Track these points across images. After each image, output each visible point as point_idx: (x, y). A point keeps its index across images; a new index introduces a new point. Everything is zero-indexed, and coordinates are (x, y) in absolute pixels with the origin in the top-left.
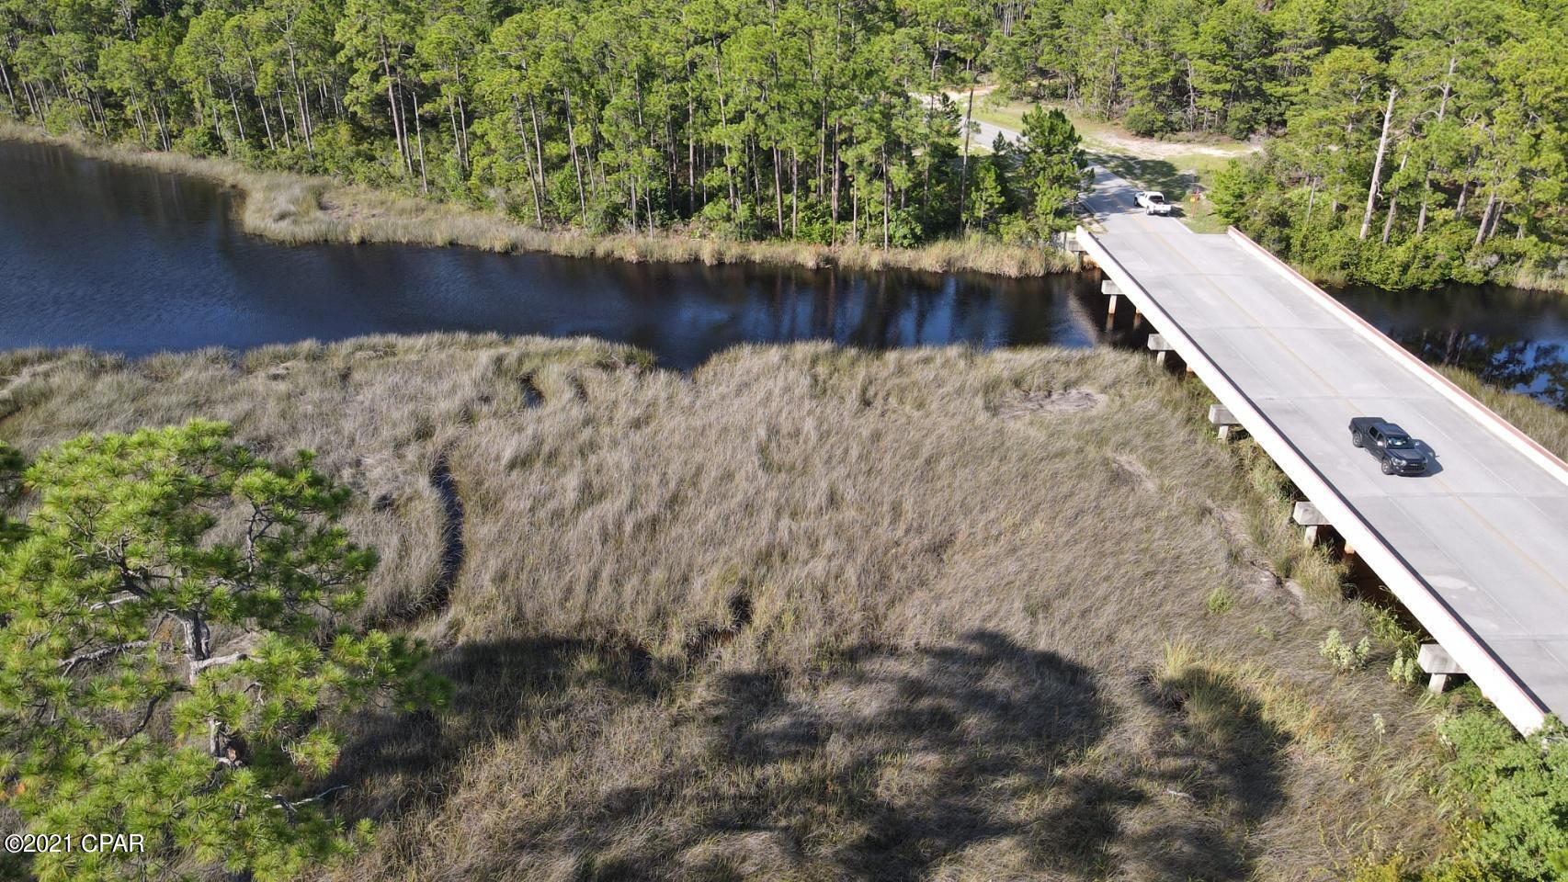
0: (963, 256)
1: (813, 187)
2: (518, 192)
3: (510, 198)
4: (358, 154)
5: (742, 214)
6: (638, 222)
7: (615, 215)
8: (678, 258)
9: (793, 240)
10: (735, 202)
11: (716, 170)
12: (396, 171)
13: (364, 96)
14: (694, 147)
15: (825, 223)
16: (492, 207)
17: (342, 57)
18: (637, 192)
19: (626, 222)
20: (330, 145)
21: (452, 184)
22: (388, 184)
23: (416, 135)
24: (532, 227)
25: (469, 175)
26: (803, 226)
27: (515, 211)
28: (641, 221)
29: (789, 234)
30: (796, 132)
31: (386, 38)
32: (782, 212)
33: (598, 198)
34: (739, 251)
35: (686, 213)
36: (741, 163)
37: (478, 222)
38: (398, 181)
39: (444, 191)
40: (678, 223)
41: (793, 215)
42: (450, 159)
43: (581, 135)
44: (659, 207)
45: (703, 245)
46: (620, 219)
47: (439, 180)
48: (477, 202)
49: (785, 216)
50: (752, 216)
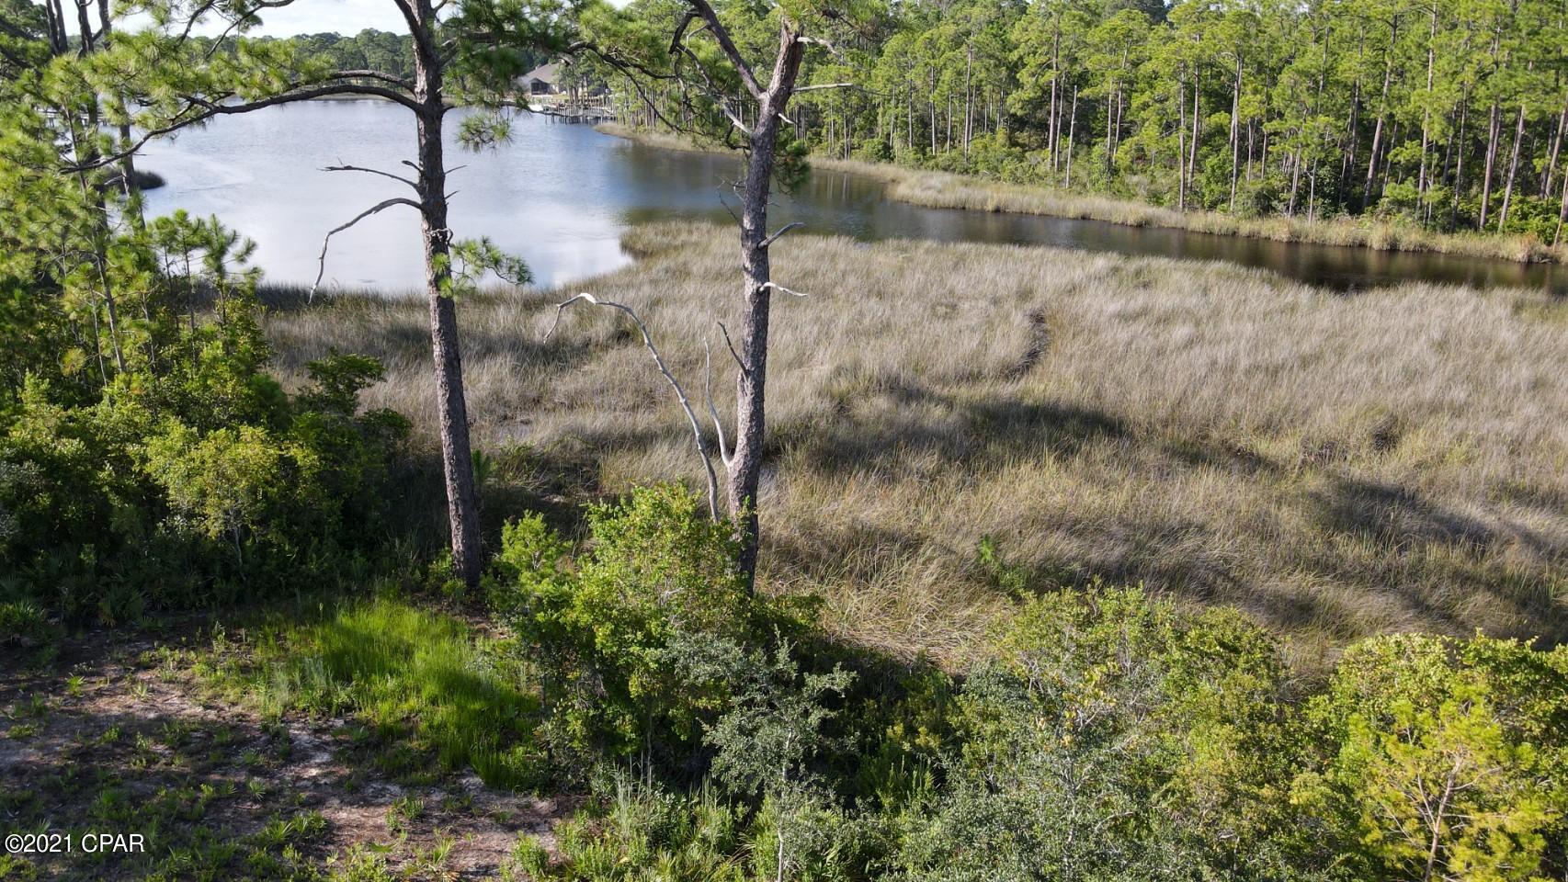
1: (1538, 169)
2: (1163, 181)
3: (1153, 187)
4: (1009, 155)
5: (1433, 194)
6: (1294, 208)
7: (1269, 200)
8: (1339, 241)
9: (1497, 237)
10: (1425, 184)
11: (1407, 143)
12: (1041, 169)
13: (1027, 94)
14: (1383, 124)
15: (1547, 219)
16: (1131, 197)
17: (1014, 56)
18: (1300, 177)
19: (1281, 206)
20: (985, 148)
21: (1095, 176)
22: (1031, 181)
23: (1068, 135)
24: (1172, 208)
25: (1114, 171)
26: (1515, 220)
27: (1156, 198)
28: (1299, 207)
29: (1494, 228)
30: (1531, 88)
31: (1060, 34)
32: (1488, 206)
33: (1253, 179)
34: (1419, 238)
35: (1356, 209)
36: (1443, 134)
37: (1115, 203)
38: (1041, 178)
39: (1085, 185)
40: (1344, 216)
41: (1503, 210)
42: (1097, 150)
43: (1247, 106)
44: (1324, 196)
45: (1373, 230)
46: (1275, 203)
47: (1082, 174)
48: (1117, 194)
49: (1490, 210)
50: (1444, 202)
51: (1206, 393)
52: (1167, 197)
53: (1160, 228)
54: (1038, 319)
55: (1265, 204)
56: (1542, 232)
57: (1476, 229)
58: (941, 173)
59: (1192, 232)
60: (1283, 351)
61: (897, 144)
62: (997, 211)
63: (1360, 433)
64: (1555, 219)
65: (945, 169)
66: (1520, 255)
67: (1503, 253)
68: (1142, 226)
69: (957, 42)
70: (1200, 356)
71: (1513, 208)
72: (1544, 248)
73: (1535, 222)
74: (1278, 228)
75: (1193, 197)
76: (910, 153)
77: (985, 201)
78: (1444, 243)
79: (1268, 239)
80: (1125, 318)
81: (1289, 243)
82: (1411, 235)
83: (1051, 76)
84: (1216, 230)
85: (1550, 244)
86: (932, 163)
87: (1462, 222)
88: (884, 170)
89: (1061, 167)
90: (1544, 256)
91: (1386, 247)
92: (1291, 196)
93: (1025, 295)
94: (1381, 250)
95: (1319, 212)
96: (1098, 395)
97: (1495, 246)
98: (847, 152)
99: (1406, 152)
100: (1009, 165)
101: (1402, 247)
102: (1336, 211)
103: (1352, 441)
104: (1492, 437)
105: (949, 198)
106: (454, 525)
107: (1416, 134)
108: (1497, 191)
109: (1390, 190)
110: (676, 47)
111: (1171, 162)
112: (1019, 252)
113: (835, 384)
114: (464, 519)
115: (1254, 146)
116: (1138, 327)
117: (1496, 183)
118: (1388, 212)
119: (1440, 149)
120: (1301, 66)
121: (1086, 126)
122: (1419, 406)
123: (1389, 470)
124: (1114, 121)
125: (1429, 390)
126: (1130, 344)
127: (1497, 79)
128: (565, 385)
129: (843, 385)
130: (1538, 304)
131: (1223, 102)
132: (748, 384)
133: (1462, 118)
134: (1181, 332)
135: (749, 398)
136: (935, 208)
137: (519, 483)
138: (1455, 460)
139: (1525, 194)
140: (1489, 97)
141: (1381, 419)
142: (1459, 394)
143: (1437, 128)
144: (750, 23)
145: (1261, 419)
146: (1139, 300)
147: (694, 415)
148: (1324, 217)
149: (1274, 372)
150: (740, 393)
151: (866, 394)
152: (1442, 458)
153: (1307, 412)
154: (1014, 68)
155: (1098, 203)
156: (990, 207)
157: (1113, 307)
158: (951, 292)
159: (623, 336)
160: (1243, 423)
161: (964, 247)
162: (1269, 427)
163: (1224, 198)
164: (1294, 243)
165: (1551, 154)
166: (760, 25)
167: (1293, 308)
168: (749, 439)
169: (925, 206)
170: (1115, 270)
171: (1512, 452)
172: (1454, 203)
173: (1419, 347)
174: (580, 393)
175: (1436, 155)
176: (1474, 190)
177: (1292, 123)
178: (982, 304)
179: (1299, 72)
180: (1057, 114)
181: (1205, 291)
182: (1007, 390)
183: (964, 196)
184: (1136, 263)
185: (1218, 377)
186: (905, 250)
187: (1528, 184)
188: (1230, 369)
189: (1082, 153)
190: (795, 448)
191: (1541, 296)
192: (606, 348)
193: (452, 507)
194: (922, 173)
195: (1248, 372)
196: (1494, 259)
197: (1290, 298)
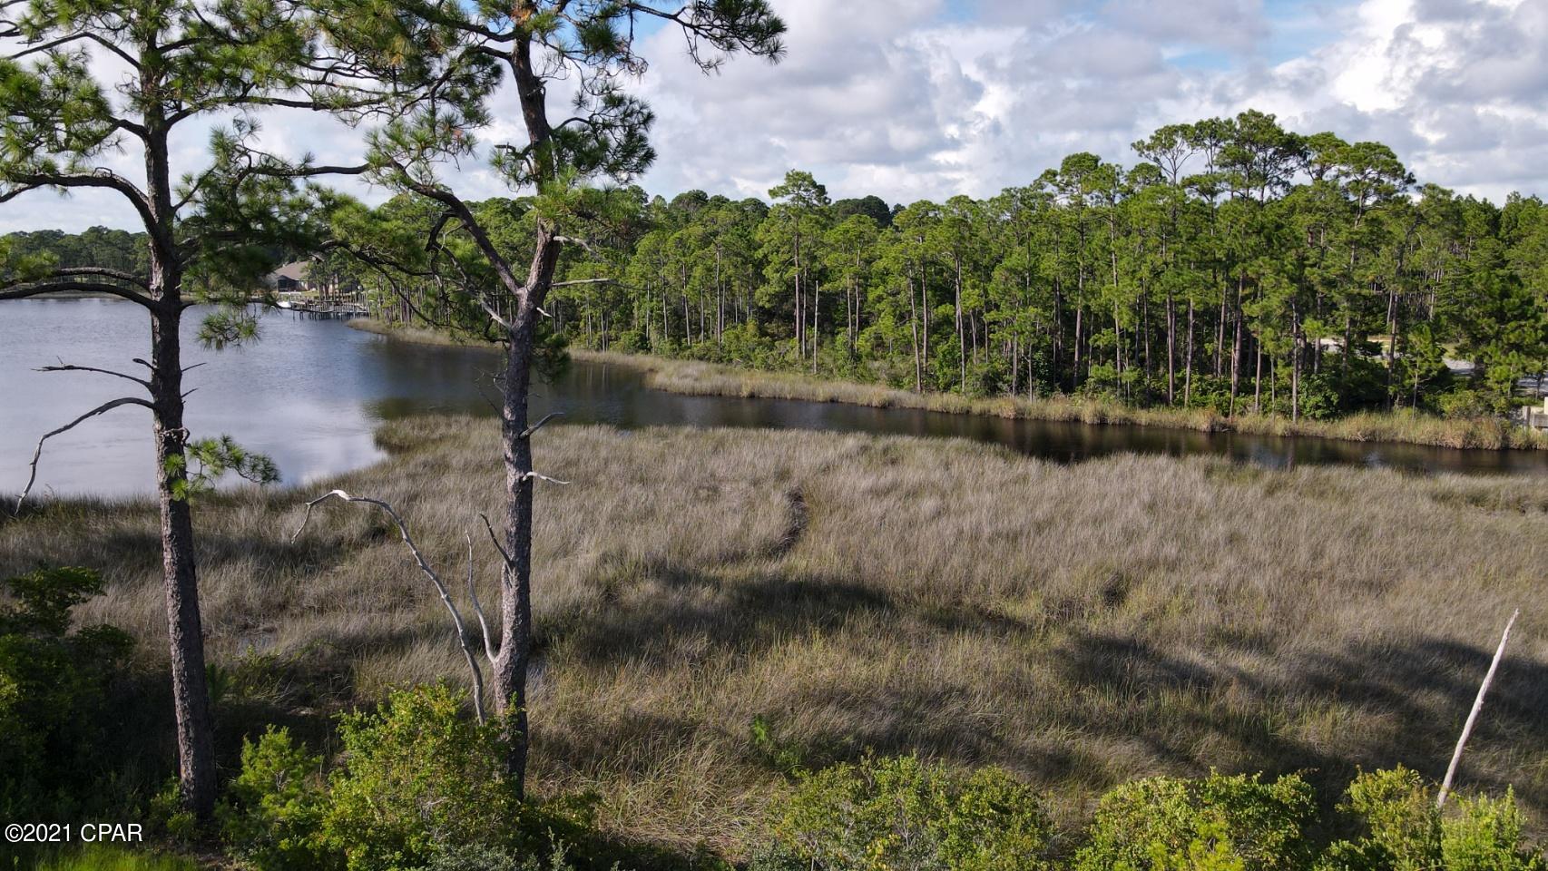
0: (1391, 429)
1: (1210, 352)
2: (901, 366)
3: (893, 371)
4: (759, 344)
5: (1129, 374)
6: (1017, 388)
7: (995, 382)
8: (1057, 417)
9: (1185, 410)
10: (1122, 366)
11: (1104, 331)
12: (790, 357)
13: (773, 288)
14: (1082, 314)
15: (1222, 395)
16: (875, 380)
17: (759, 254)
18: (1019, 361)
19: (1005, 387)
20: (737, 337)
21: (840, 362)
22: (782, 368)
23: (813, 326)
24: (912, 390)
25: (856, 357)
26: (1197, 396)
27: (896, 381)
28: (1021, 387)
29: (1180, 403)
30: (1194, 283)
31: (800, 235)
32: (1174, 384)
33: (979, 363)
34: (1123, 413)
35: (1068, 388)
36: (1132, 323)
37: (860, 387)
38: (791, 365)
39: (831, 371)
40: (1059, 395)
41: (1186, 387)
42: (840, 338)
43: (968, 299)
44: (1041, 377)
45: (1085, 407)
46: (1000, 384)
47: (828, 360)
48: (861, 379)
49: (1176, 388)
50: (1139, 381)
51: (956, 560)
52: (906, 380)
53: (903, 408)
54: (796, 498)
55: (992, 385)
56: (1219, 406)
57: (1168, 405)
58: (697, 362)
59: (931, 411)
60: (1019, 518)
61: (653, 336)
62: (752, 396)
63: (1092, 592)
64: (1228, 394)
65: (701, 359)
66: (1205, 426)
67: (1191, 424)
68: (886, 407)
69: (706, 241)
70: (948, 527)
71: (1194, 385)
72: (1223, 418)
73: (1213, 397)
74: (1005, 406)
75: (929, 382)
76: (666, 344)
77: (739, 388)
78: (1143, 417)
79: (997, 416)
80: (878, 493)
81: (1016, 419)
82: (1117, 412)
83: (793, 272)
84: (952, 409)
85: (1226, 415)
86: (688, 353)
87: (1154, 398)
88: (641, 360)
89: (809, 355)
90: (1224, 426)
91: (1096, 421)
92: (1013, 378)
93: (783, 475)
94: (1092, 425)
95: (1038, 391)
96: (857, 569)
97: (1184, 418)
98: (604, 343)
99: (1103, 339)
100: (760, 354)
101: (1110, 421)
102: (1052, 390)
103: (1087, 598)
104: (1202, 588)
105: (706, 385)
106: (183, 750)
107: (1110, 323)
108: (1179, 371)
109: (1094, 371)
110: (433, 245)
111: (906, 350)
112: (774, 435)
113: (602, 572)
114: (195, 743)
115: (978, 333)
116: (888, 502)
117: (1178, 365)
118: (1095, 391)
119: (1131, 335)
120: (1009, 264)
121: (829, 315)
122: (1140, 563)
123: (1121, 623)
124: (853, 313)
125: (1146, 548)
126: (883, 518)
127: (1168, 276)
128: (314, 588)
129: (610, 571)
130: (1224, 468)
131: (946, 295)
132: (513, 575)
133: (1144, 308)
134: (929, 504)
135: (513, 590)
136: (693, 395)
137: (260, 697)
138: (1174, 612)
139: (1202, 373)
140: (1163, 292)
141: (1109, 577)
142: (1171, 550)
143: (1126, 318)
144: (507, 223)
145: (1006, 582)
146: (889, 476)
147: (454, 610)
148: (1043, 396)
149: (1013, 538)
150: (504, 585)
151: (633, 581)
152: (1163, 610)
153: (1045, 574)
154: (760, 264)
155: (844, 388)
156: (745, 393)
157: (866, 483)
158: (712, 475)
159: (379, 533)
160: (991, 587)
161: (722, 431)
162: (1015, 590)
163: (956, 381)
164: (1019, 419)
165: (1218, 339)
166: (515, 225)
167: (1024, 479)
168: (515, 633)
169: (682, 394)
170: (865, 449)
171: (1220, 601)
172: (1147, 382)
173: (1133, 510)
174: (332, 595)
175: (1128, 341)
176: (1161, 370)
177: (1007, 313)
178: (743, 485)
179: (1010, 270)
180: (801, 306)
181: (947, 466)
182: (771, 568)
183: (719, 383)
184: (883, 442)
185: (965, 545)
186: (666, 437)
187: (1203, 365)
188: (975, 538)
189: (827, 342)
190: (562, 640)
191: (1225, 461)
192: (359, 546)
193: (181, 730)
194: (678, 363)
195: (991, 540)
196: (1185, 429)
197: (1020, 470)
